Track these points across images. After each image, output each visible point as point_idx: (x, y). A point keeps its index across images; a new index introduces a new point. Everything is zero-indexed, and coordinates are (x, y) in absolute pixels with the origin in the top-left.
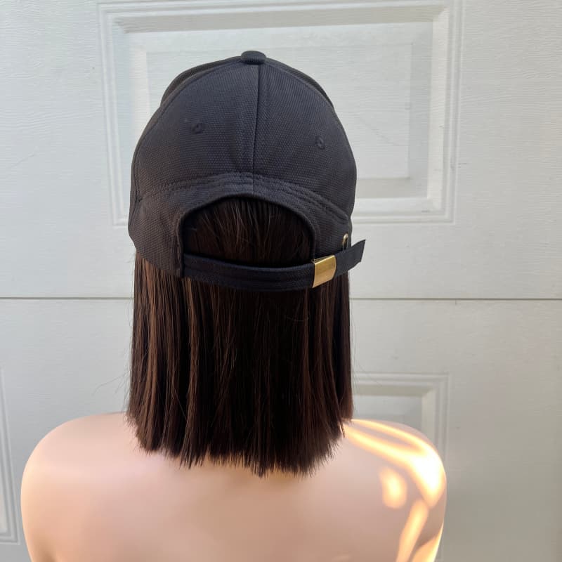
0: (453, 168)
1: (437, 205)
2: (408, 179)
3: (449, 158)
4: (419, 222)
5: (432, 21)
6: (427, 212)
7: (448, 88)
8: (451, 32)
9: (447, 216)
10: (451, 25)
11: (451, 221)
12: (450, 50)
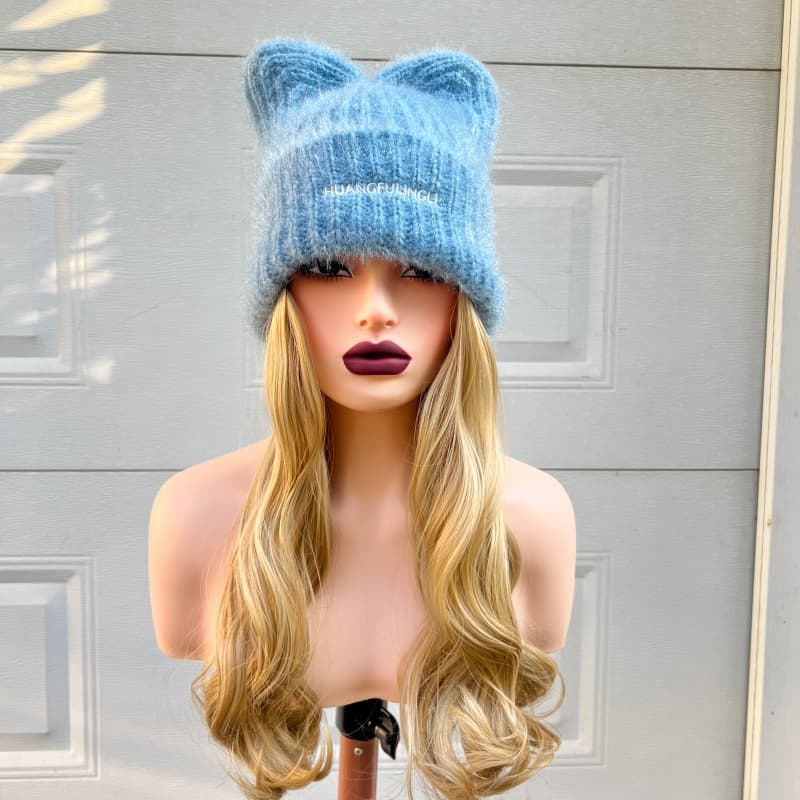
0: (613, 333)
1: (596, 372)
2: (567, 343)
3: (609, 321)
4: (579, 388)
5: (591, 185)
6: (586, 378)
7: (608, 253)
8: (610, 199)
9: (606, 383)
10: (610, 192)
11: (611, 388)
12: (609, 217)
